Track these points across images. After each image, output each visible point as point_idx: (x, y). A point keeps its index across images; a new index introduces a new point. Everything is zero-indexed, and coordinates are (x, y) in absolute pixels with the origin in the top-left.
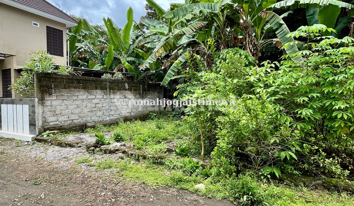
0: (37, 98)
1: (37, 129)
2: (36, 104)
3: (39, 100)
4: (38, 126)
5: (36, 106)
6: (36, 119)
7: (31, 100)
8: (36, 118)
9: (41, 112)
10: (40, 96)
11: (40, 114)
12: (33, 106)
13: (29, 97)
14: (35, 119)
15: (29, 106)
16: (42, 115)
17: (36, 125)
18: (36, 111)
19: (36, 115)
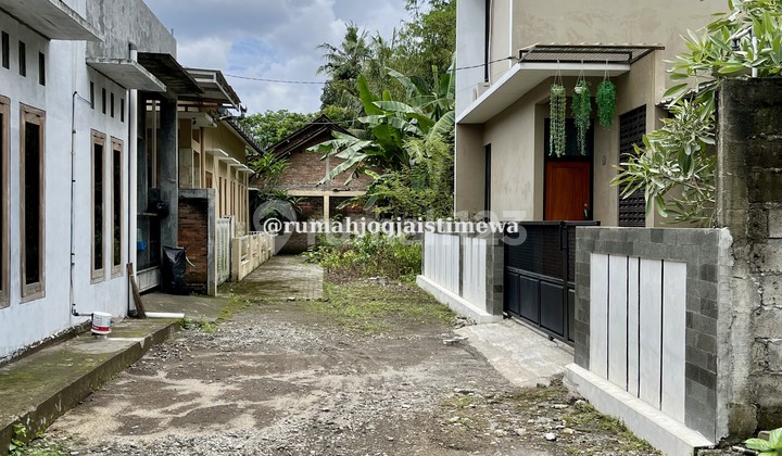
0: (730, 227)
1: (720, 404)
2: (724, 261)
3: (737, 241)
4: (729, 390)
5: (722, 272)
6: (721, 349)
7: (698, 239)
8: (719, 339)
9: (744, 307)
10: (742, 214)
11: (742, 322)
12: (709, 273)
13: (695, 223)
14: (713, 346)
15: (691, 272)
16: (752, 327)
17: (721, 384)
18: (723, 300)
19: (721, 328)
